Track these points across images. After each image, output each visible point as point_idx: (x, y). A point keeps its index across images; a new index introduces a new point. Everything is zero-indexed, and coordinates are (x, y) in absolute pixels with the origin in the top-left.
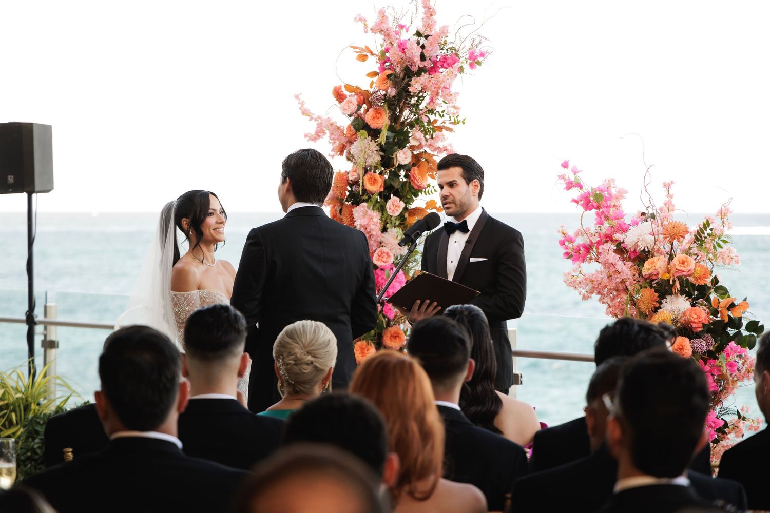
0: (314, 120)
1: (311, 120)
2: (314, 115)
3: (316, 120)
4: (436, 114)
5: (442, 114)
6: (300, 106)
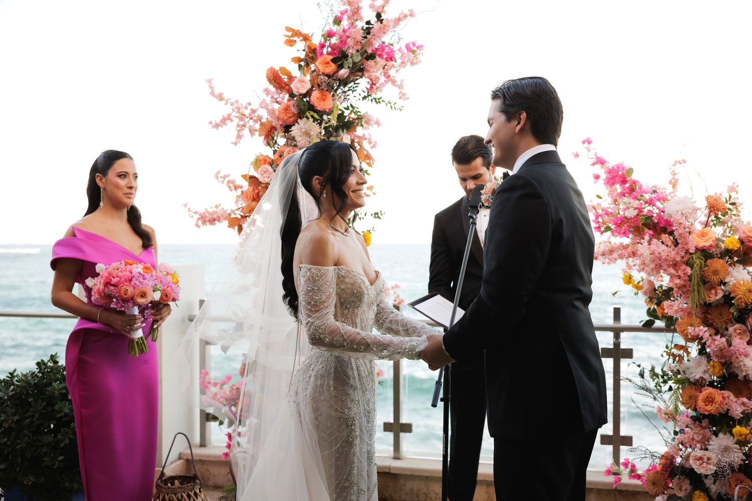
0: (230, 104)
1: (226, 104)
2: (230, 99)
3: (232, 104)
4: (372, 100)
5: (378, 101)
6: (210, 90)
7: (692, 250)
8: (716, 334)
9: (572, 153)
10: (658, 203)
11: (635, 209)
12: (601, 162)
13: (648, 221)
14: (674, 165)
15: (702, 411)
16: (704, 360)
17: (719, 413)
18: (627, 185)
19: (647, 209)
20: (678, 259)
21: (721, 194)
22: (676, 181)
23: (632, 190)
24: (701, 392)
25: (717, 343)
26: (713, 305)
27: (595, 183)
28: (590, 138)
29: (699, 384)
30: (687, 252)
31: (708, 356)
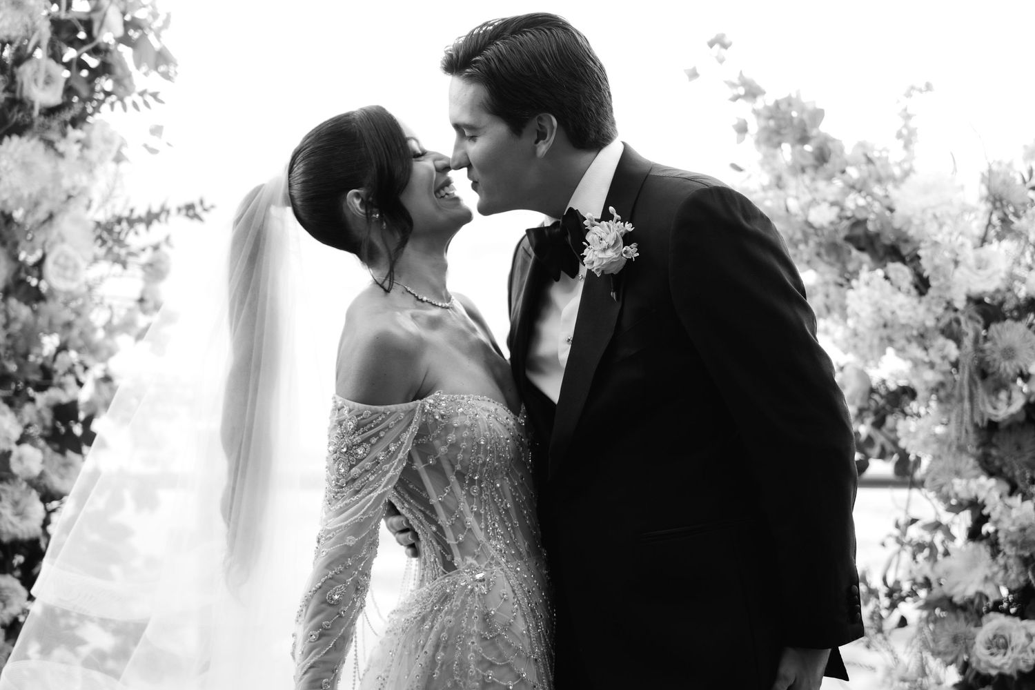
7: (960, 303)
8: (1012, 493)
9: (685, 71)
10: (877, 190)
11: (833, 204)
12: (752, 93)
13: (859, 231)
14: (908, 95)
15: (983, 668)
16: (983, 550)
17: (1020, 672)
18: (808, 148)
19: (854, 202)
20: (930, 323)
21: (1010, 165)
22: (912, 133)
23: (822, 157)
24: (979, 624)
25: (1014, 513)
26: (1001, 427)
27: (740, 141)
28: (723, 36)
29: (973, 610)
30: (949, 306)
31: (994, 545)
